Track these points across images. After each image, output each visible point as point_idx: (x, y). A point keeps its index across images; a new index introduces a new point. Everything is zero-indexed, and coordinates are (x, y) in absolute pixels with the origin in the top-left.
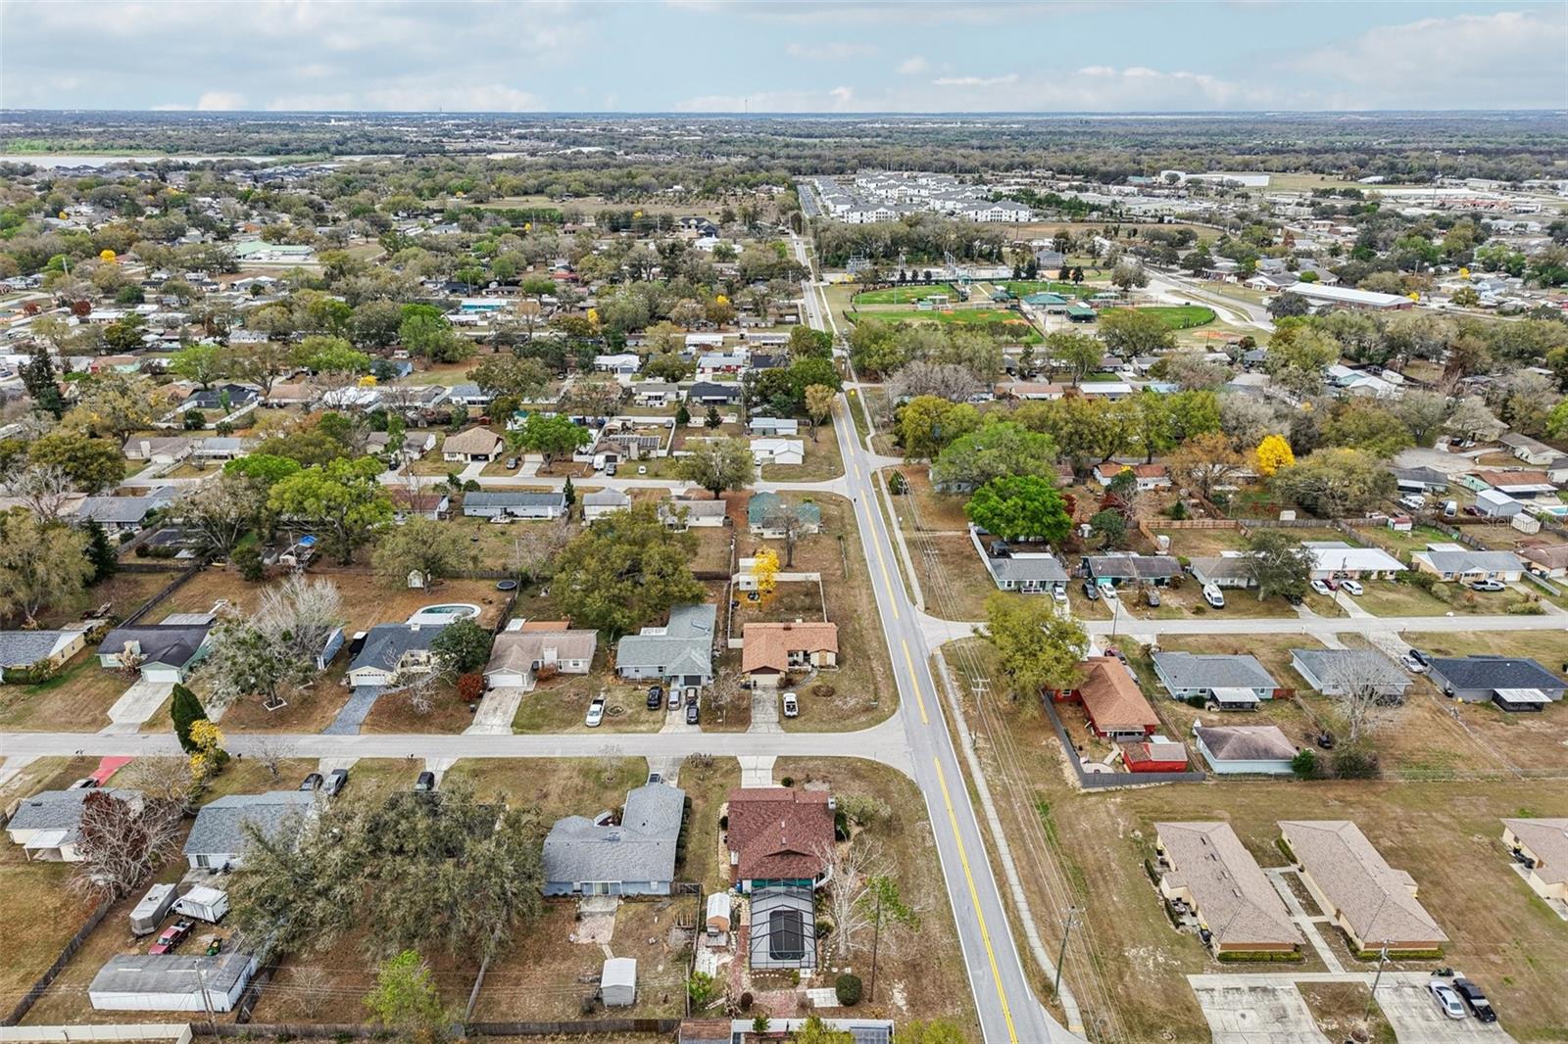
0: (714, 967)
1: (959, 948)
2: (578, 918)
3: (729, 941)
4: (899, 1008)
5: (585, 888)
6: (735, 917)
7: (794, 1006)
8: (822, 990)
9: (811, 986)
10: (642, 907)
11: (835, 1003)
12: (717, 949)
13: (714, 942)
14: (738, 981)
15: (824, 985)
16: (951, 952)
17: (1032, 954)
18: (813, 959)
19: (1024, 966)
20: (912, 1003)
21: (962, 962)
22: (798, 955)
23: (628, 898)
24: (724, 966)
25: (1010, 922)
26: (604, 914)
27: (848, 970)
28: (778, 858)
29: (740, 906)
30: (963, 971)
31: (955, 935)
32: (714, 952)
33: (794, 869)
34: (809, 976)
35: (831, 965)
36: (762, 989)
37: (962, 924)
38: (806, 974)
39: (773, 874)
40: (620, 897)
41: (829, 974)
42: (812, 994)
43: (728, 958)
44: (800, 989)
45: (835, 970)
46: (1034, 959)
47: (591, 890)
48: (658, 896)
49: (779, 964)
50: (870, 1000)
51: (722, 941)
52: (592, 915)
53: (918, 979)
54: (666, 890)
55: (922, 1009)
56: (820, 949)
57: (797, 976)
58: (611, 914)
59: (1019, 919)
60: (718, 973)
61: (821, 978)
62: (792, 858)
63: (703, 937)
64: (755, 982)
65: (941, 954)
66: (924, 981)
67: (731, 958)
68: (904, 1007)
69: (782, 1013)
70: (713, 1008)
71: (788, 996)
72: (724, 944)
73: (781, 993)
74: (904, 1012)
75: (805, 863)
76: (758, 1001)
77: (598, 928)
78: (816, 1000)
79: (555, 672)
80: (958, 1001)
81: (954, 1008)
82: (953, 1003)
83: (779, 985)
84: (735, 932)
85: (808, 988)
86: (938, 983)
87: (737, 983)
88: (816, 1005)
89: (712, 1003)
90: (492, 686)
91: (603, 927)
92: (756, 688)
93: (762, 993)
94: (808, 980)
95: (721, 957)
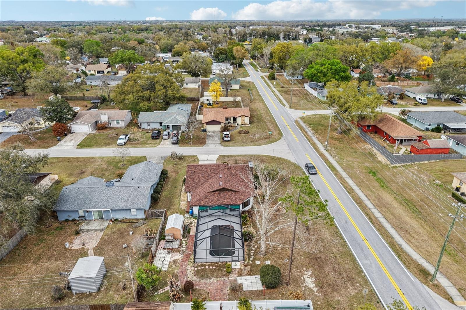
0: (167, 263)
1: (346, 246)
2: (77, 233)
3: (180, 245)
4: (310, 289)
5: (87, 215)
6: (186, 230)
7: (227, 290)
8: (249, 277)
9: (240, 274)
10: (124, 226)
11: (260, 287)
12: (171, 251)
13: (170, 246)
14: (184, 273)
15: (251, 273)
16: (341, 249)
17: (402, 249)
18: (241, 254)
19: (399, 257)
20: (320, 286)
21: (351, 255)
22: (230, 253)
23: (116, 221)
24: (175, 262)
25: (378, 230)
26: (96, 230)
27: (268, 262)
28: (217, 193)
29: (191, 223)
30: (354, 261)
31: (341, 237)
32: (169, 253)
33: (228, 199)
34: (238, 267)
35: (255, 259)
36: (202, 277)
37: (345, 231)
38: (237, 266)
39: (214, 202)
40: (111, 221)
41: (254, 265)
42: (241, 280)
43: (178, 256)
44: (232, 277)
45: (258, 262)
46: (404, 252)
47: (90, 216)
48: (137, 219)
49: (216, 259)
50: (288, 284)
51: (176, 245)
52: (88, 231)
53: (321, 267)
54: (141, 215)
55: (329, 290)
56: (246, 248)
57: (229, 267)
58: (101, 230)
59: (383, 227)
60: (170, 267)
61: (248, 268)
62: (226, 193)
63: (163, 243)
64: (197, 273)
65: (335, 250)
66: (326, 269)
67: (180, 256)
68: (315, 290)
69: (217, 296)
70: (161, 294)
71: (222, 283)
72: (177, 247)
73: (217, 281)
74: (316, 293)
75: (235, 196)
76: (198, 287)
77: (89, 239)
78: (244, 286)
79: (107, 127)
80: (356, 283)
81: (355, 289)
82: (353, 285)
83: (215, 274)
84: (186, 239)
85: (238, 276)
86: (337, 270)
87: (183, 274)
88: (244, 290)
89: (161, 290)
90: (73, 131)
91: (92, 238)
92: (209, 132)
93: (202, 281)
94: (238, 270)
95: (173, 255)
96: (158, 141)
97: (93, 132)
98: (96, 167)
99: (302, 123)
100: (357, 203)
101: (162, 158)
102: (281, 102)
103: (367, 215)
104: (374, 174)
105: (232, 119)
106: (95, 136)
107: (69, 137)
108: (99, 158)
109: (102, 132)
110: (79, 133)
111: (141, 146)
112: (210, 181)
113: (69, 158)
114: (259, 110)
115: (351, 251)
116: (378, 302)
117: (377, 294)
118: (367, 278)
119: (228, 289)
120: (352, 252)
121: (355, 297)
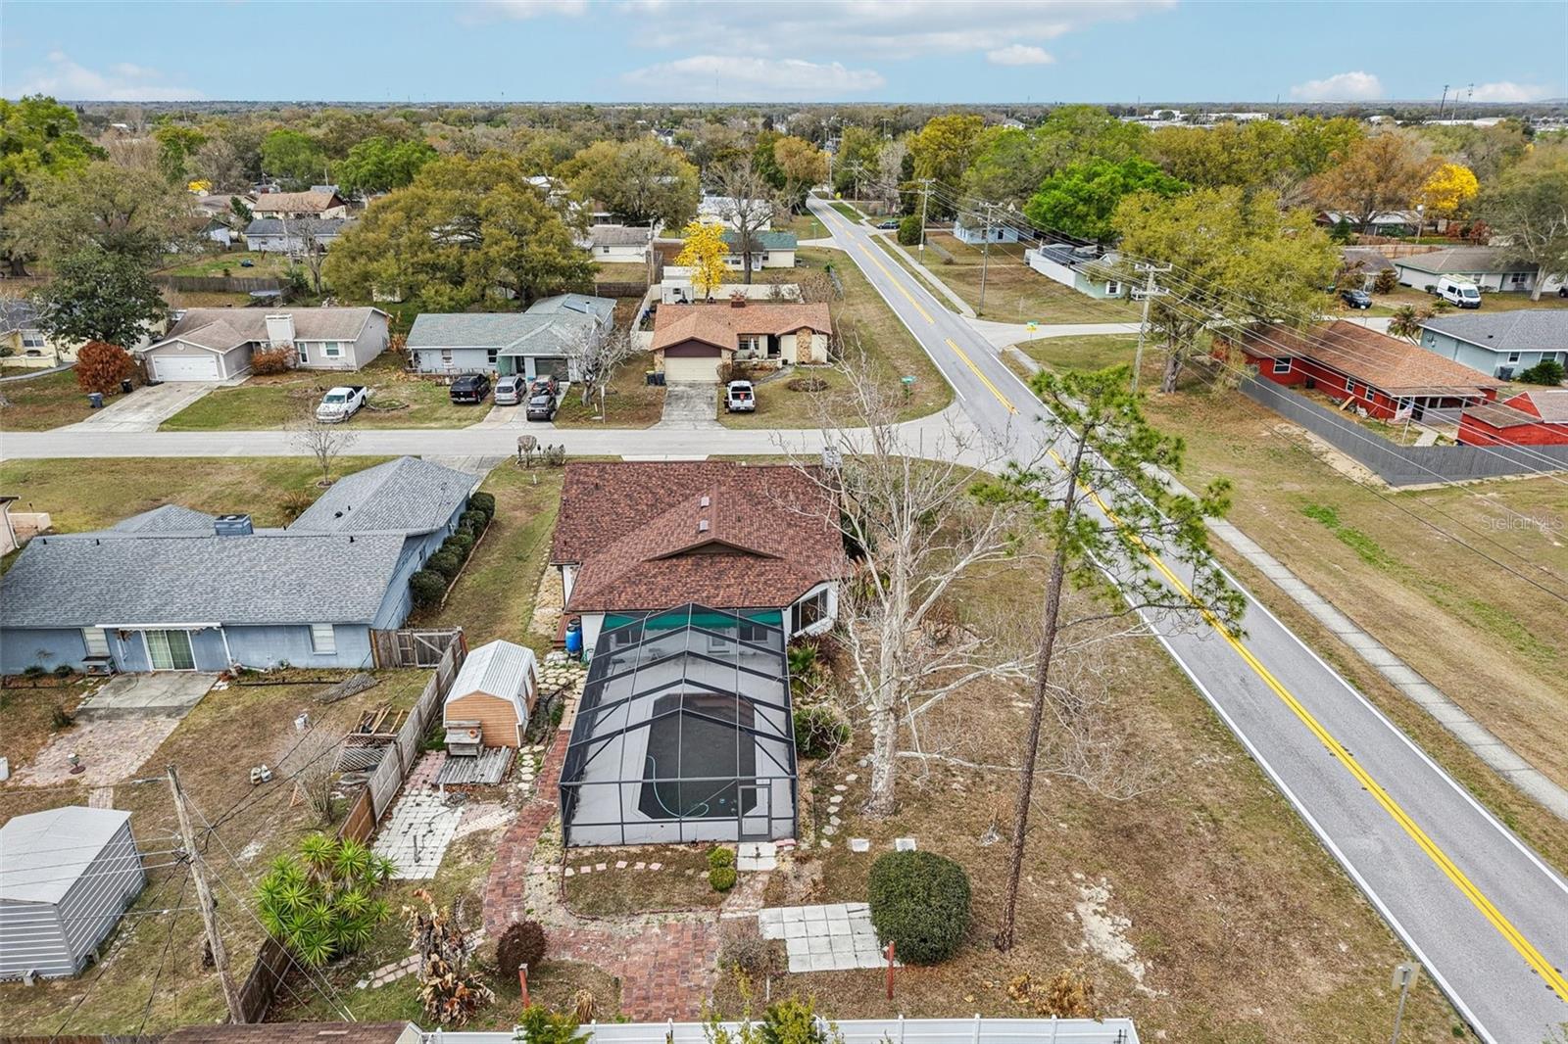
0: (435, 848)
1: (1260, 776)
2: (65, 722)
3: (511, 772)
4: (1112, 968)
5: (120, 649)
6: (543, 711)
7: (707, 972)
8: (817, 913)
9: (776, 896)
10: (277, 695)
11: (871, 955)
12: (464, 794)
13: (463, 774)
14: (510, 890)
15: (826, 893)
16: (1238, 788)
17: (1515, 790)
18: (782, 805)
19: (1510, 824)
21: (1289, 815)
22: (735, 800)
23: (244, 676)
24: (476, 842)
25: (1390, 713)
26: (150, 713)
27: (906, 844)
28: (687, 563)
29: (569, 686)
30: (1309, 842)
31: (1231, 743)
32: (453, 803)
33: (730, 587)
34: (768, 864)
35: (846, 832)
36: (593, 911)
37: (1243, 715)
38: (760, 859)
39: (675, 598)
40: (227, 676)
41: (841, 857)
42: (775, 923)
43: (494, 818)
44: (735, 908)
45: (860, 845)
46: (1530, 803)
47: (136, 655)
48: (338, 671)
49: (666, 831)
50: (1004, 943)
51: (491, 769)
52: (113, 715)
53: (1153, 870)
54: (356, 654)
55: (1203, 972)
56: (806, 786)
57: (727, 862)
58: (172, 712)
59: (1409, 702)
60: (449, 861)
61: (814, 870)
62: (725, 562)
63: (433, 765)
64: (570, 891)
65: (1208, 796)
66: (1181, 878)
67: (505, 818)
68: (1137, 970)
69: (658, 998)
70: (387, 986)
71: (688, 936)
72: (493, 777)
73: (664, 926)
74: (1140, 987)
75: (762, 574)
76: (568, 957)
77: (109, 747)
78: (793, 949)
79: (291, 364)
80: (1333, 940)
81: (1332, 968)
82: (1316, 949)
83: (659, 897)
84: (537, 748)
85: (768, 904)
86: (1232, 881)
87: (504, 895)
88: (794, 968)
89: (391, 967)
90: (158, 379)
91: (122, 745)
92: (677, 384)
93: (592, 926)
94: (766, 878)
95: (472, 814)
96: (477, 410)
97: (235, 383)
98: (216, 488)
99: (1026, 360)
100: (1280, 615)
101: (481, 464)
102: (945, 301)
103: (1330, 655)
104: (1327, 517)
105: (764, 342)
106: (238, 394)
107: (138, 396)
108: (237, 460)
109: (267, 382)
110: (179, 383)
111: (407, 425)
112: (660, 522)
113: (116, 462)
114: (866, 326)
115: (1283, 797)
116: (1457, 1033)
117: (1443, 993)
118: (1383, 916)
119: (715, 964)
120: (1289, 802)
121: (1334, 1005)
